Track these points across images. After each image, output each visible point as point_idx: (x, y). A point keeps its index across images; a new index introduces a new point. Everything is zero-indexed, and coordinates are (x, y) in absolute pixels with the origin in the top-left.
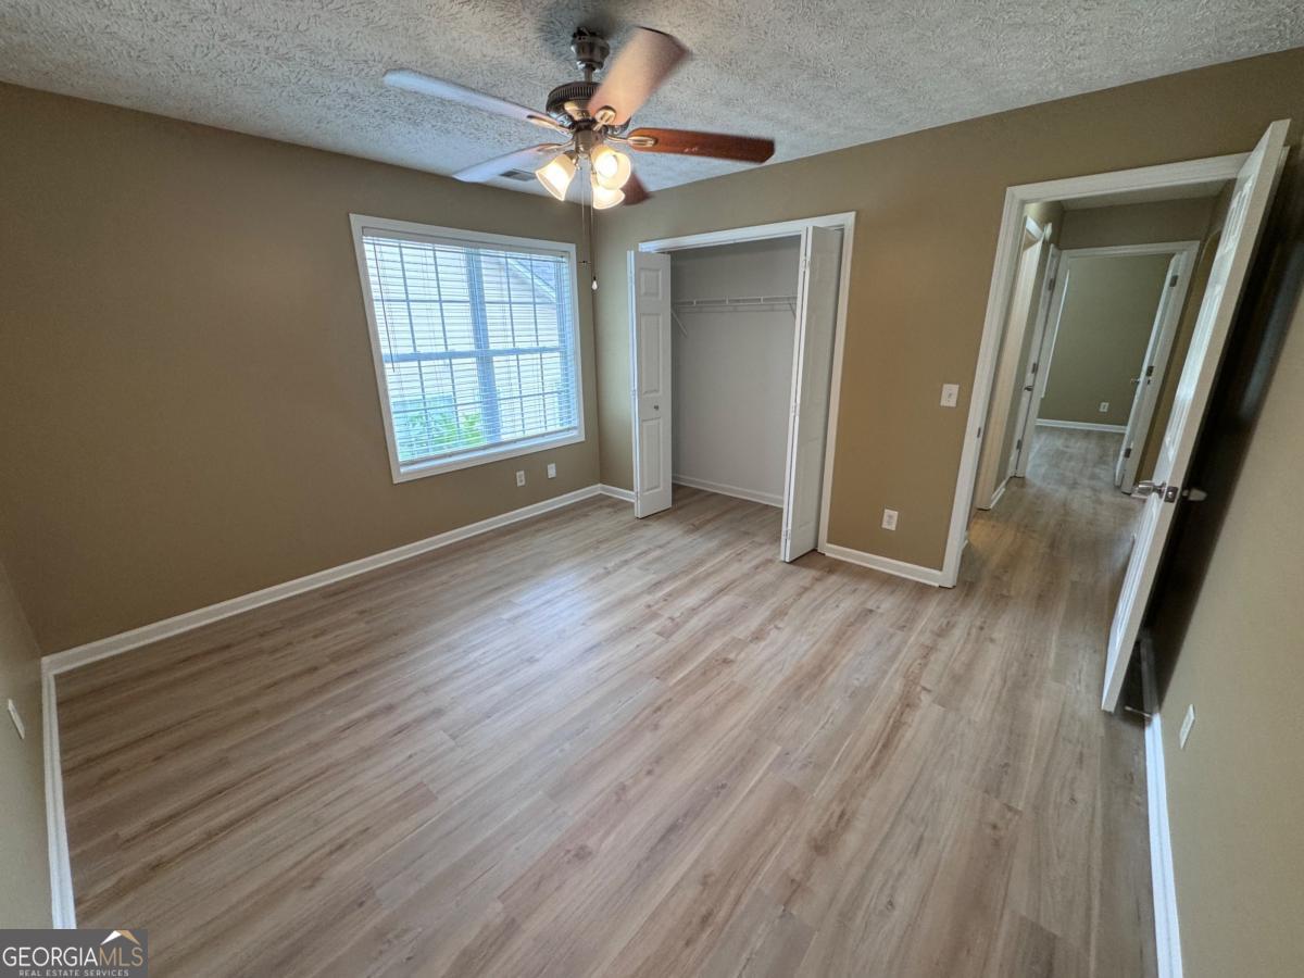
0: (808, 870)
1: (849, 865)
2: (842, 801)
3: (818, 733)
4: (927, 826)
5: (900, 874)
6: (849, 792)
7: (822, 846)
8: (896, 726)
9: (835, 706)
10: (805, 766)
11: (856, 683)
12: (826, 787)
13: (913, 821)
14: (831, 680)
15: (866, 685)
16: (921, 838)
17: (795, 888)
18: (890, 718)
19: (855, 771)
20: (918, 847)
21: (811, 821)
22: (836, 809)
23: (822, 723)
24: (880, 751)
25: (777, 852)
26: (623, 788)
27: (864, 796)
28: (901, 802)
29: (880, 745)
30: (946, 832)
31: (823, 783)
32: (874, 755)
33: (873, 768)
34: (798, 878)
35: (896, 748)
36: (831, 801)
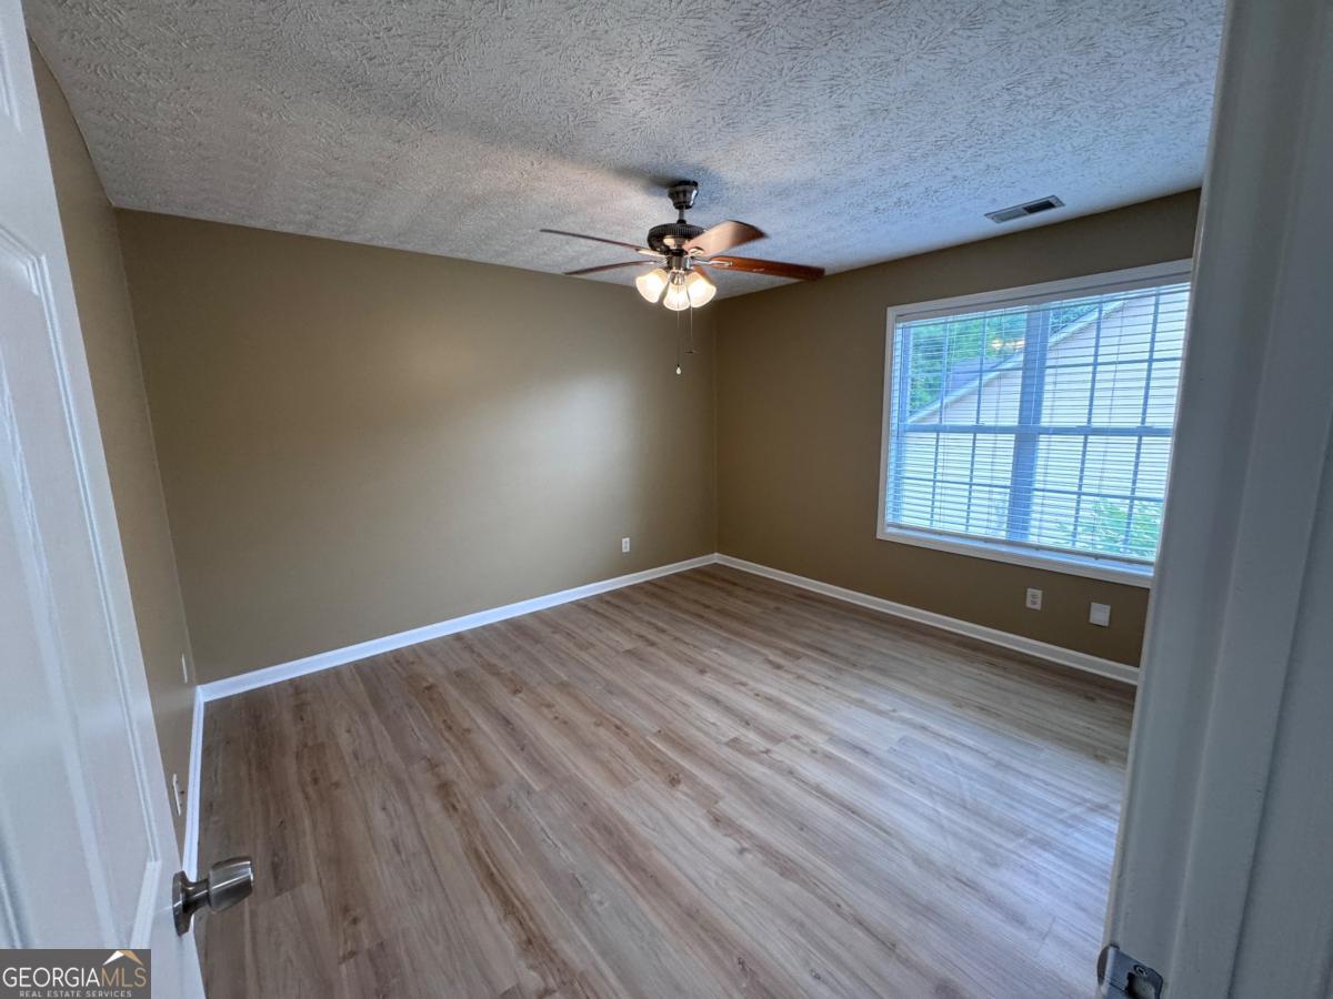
0: (438, 776)
1: (423, 799)
2: (465, 812)
3: (538, 823)
4: (402, 861)
5: (392, 824)
6: (468, 822)
7: (444, 789)
8: (510, 905)
9: (565, 853)
10: (510, 801)
11: (595, 897)
12: (483, 809)
13: (414, 854)
14: (611, 869)
15: (586, 908)
16: (399, 852)
17: (433, 766)
18: (522, 904)
19: (482, 835)
20: (396, 846)
21: (464, 788)
22: (462, 806)
23: (547, 830)
24: (488, 868)
25: (459, 764)
26: (549, 706)
27: (458, 830)
28: (433, 857)
29: (494, 870)
30: (386, 873)
31: (487, 806)
32: (488, 860)
33: (476, 852)
34: (437, 769)
35: (482, 886)
36: (469, 806)
